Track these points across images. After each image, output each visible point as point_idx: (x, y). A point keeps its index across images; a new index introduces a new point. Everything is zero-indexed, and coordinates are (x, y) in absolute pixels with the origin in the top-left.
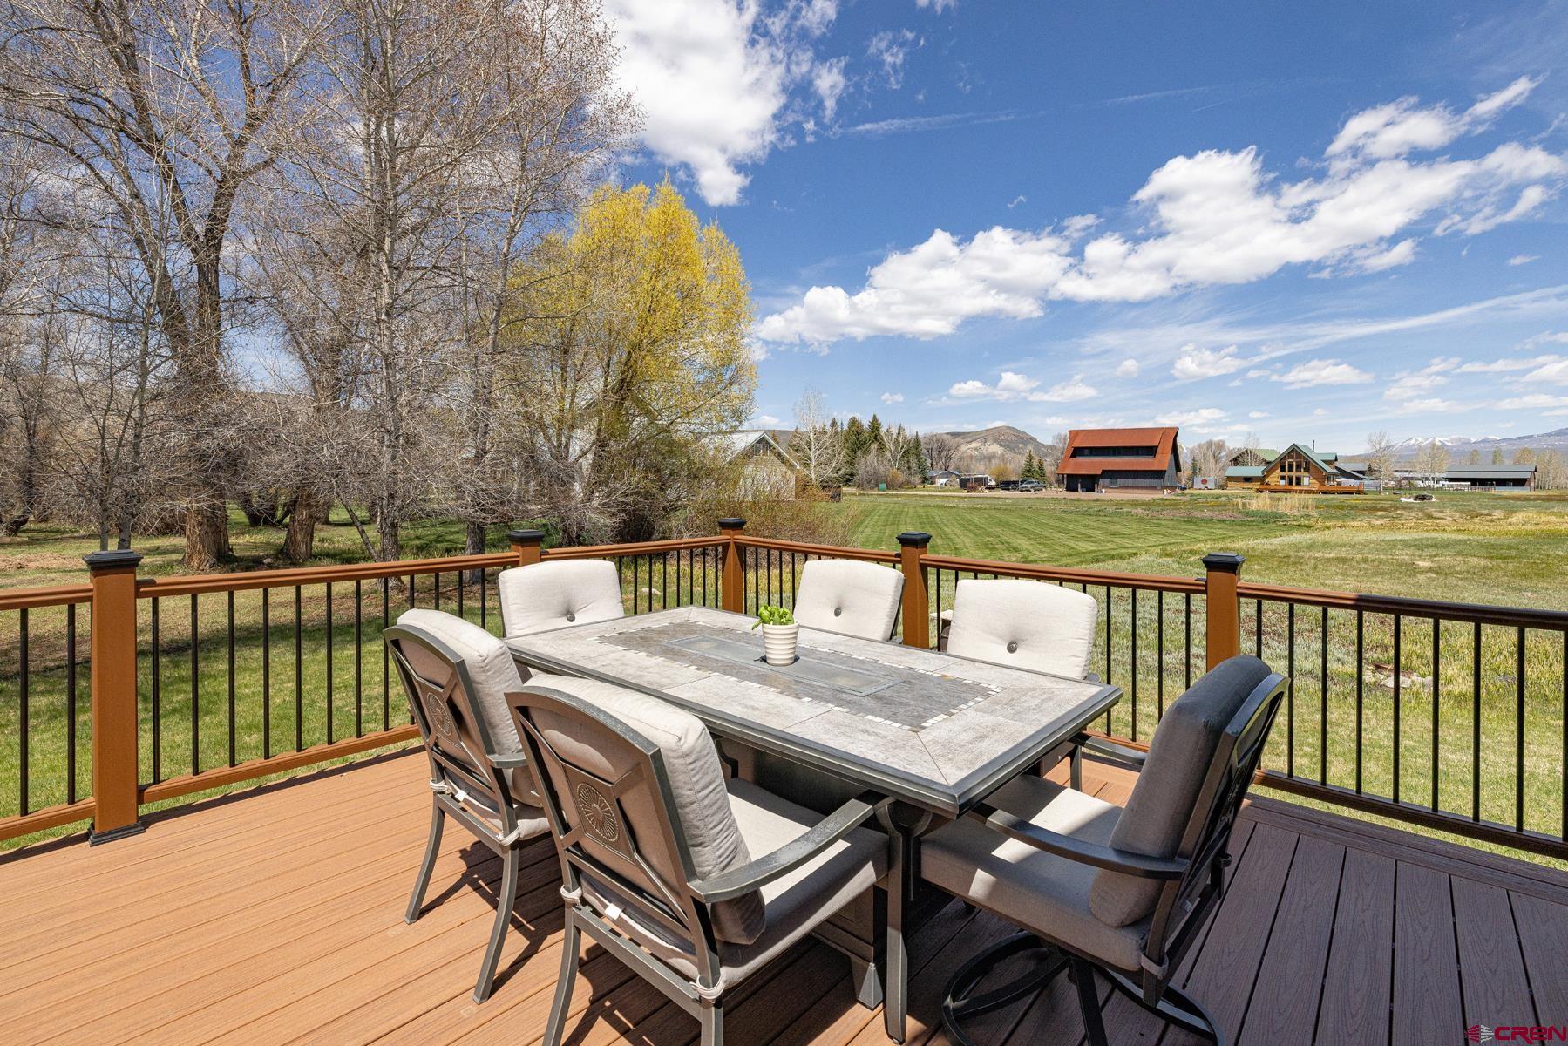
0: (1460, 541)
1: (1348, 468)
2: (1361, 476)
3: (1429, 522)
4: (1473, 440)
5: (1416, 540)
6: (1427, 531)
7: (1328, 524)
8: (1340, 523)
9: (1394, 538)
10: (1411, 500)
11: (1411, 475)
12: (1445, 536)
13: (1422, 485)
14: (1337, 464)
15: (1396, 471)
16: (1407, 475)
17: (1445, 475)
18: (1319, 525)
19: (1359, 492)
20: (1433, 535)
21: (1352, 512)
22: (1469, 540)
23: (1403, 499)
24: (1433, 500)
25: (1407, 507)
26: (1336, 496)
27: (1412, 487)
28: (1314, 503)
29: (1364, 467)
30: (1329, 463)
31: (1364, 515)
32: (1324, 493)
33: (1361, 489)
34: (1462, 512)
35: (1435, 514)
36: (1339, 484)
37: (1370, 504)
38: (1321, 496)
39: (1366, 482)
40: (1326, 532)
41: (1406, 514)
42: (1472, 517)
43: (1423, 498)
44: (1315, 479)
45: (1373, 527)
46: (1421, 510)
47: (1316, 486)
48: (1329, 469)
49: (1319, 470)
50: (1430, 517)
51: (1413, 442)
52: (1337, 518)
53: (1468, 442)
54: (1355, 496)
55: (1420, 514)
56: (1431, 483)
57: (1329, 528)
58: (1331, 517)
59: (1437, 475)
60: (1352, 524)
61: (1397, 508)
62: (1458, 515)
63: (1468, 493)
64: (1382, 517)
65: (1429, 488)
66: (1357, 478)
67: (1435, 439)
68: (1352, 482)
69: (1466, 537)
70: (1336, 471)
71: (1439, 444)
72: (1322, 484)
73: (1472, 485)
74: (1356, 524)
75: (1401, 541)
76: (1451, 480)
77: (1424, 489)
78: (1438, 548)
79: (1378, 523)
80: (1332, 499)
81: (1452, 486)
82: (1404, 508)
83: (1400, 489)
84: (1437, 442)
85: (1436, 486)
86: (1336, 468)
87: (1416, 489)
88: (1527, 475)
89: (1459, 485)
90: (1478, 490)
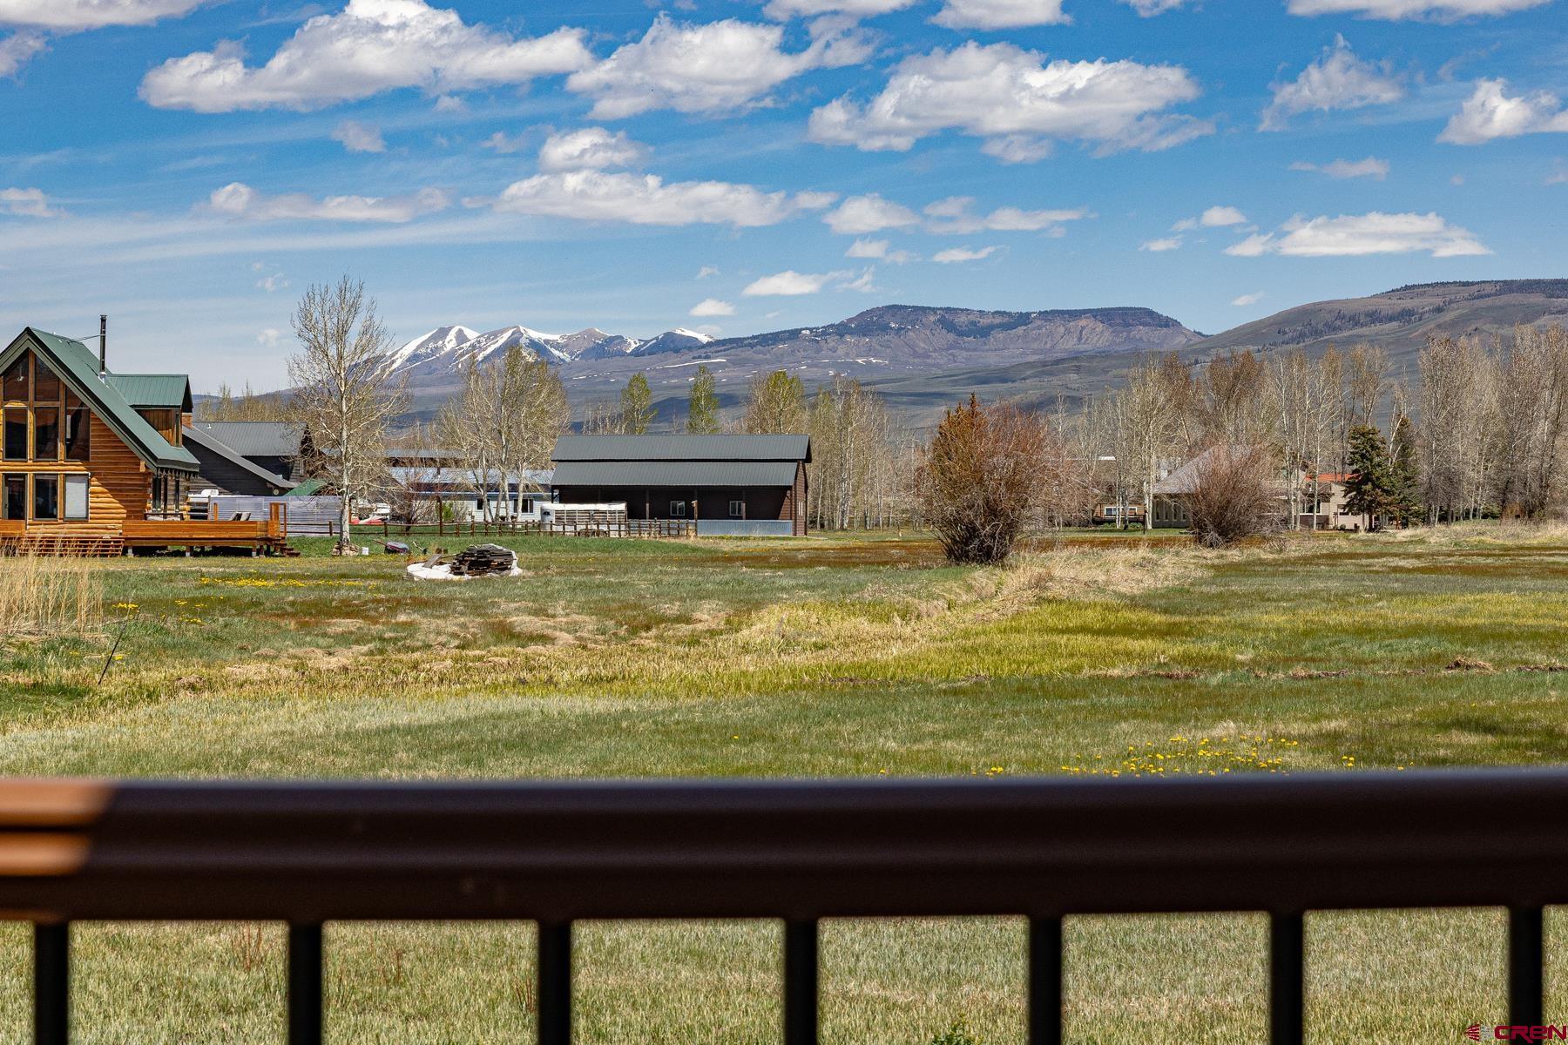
0: (600, 719)
1: (234, 444)
2: (278, 479)
3: (502, 653)
5: (460, 724)
6: (495, 687)
7: (153, 676)
8: (192, 672)
9: (387, 720)
10: (442, 572)
11: (447, 475)
12: (555, 704)
13: (479, 516)
14: (193, 428)
15: (396, 462)
16: (428, 475)
17: (548, 476)
18: (115, 683)
19: (272, 546)
20: (515, 702)
21: (240, 623)
22: (626, 713)
23: (418, 570)
24: (516, 571)
25: (430, 601)
26: (188, 563)
27: (448, 525)
28: (100, 591)
29: (279, 440)
30: (160, 417)
31: (283, 633)
32: (144, 551)
33: (277, 531)
34: (601, 611)
35: (524, 622)
36: (200, 512)
37: (303, 591)
38: (131, 565)
39: (293, 503)
40: (142, 711)
41: (427, 624)
42: (634, 631)
43: (480, 564)
44: (115, 490)
45: (314, 682)
46: (476, 607)
47: (112, 520)
48: (162, 447)
49: (127, 448)
50: (505, 633)
51: (450, 343)
52: (184, 650)
54: (257, 562)
55: (474, 624)
56: (505, 509)
57: (152, 696)
58: (165, 648)
59: (526, 475)
60: (238, 671)
61: (396, 605)
62: (589, 623)
63: (619, 545)
64: (345, 639)
65: (501, 526)
66: (263, 488)
68: (251, 508)
69: (618, 705)
70: (184, 455)
72: (136, 513)
73: (634, 513)
74: (253, 670)
75: (408, 730)
76: (567, 494)
77: (485, 529)
78: (530, 753)
79: (334, 662)
80: (170, 577)
81: (571, 518)
82: (420, 604)
83: (407, 532)
85: (522, 517)
86: (188, 443)
87: (459, 530)
88: (783, 475)
89: (591, 516)
90: (649, 533)
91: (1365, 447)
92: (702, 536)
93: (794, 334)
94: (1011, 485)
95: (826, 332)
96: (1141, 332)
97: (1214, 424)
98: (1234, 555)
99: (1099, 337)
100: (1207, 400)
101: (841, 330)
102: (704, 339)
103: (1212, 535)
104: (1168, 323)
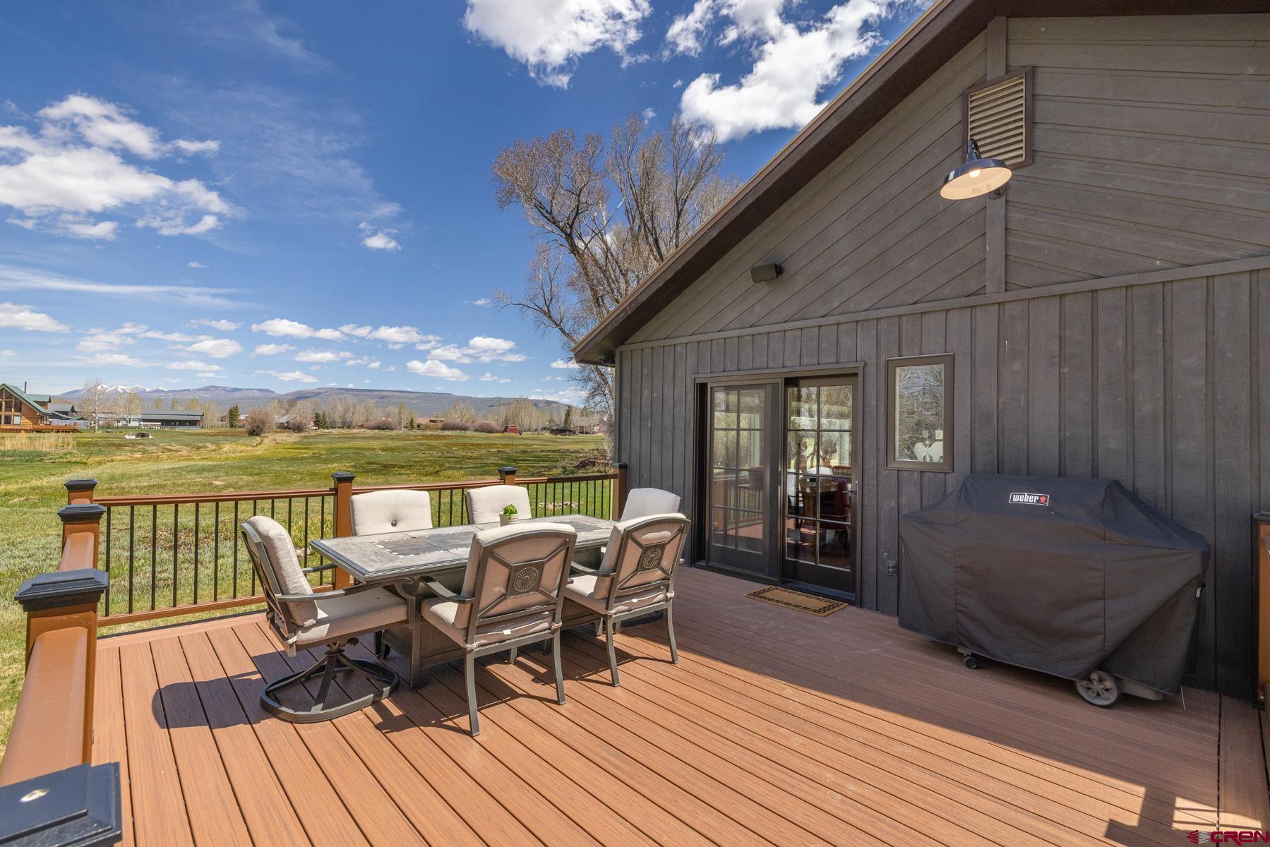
2: (67, 416)
4: (148, 390)
10: (134, 437)
11: (109, 416)
13: (130, 425)
17: (138, 417)
19: (75, 431)
23: (127, 437)
24: (150, 437)
25: (138, 443)
29: (65, 409)
30: (41, 404)
33: (75, 428)
36: (51, 423)
39: (75, 422)
43: (143, 435)
44: (27, 418)
47: (29, 425)
49: (33, 410)
50: (167, 449)
53: (144, 391)
54: (78, 434)
55: (154, 448)
59: (134, 416)
67: (117, 388)
71: (121, 391)
72: (36, 423)
73: (162, 424)
76: (145, 420)
81: (147, 425)
84: (119, 389)
88: (198, 418)
89: (152, 425)
90: (167, 429)
91: (317, 416)
92: (179, 429)
93: (189, 390)
94: (262, 423)
95: (196, 390)
96: (266, 393)
97: (287, 411)
98: (303, 434)
99: (258, 394)
100: (287, 406)
101: (200, 390)
102: (166, 390)
103: (296, 431)
104: (272, 392)
